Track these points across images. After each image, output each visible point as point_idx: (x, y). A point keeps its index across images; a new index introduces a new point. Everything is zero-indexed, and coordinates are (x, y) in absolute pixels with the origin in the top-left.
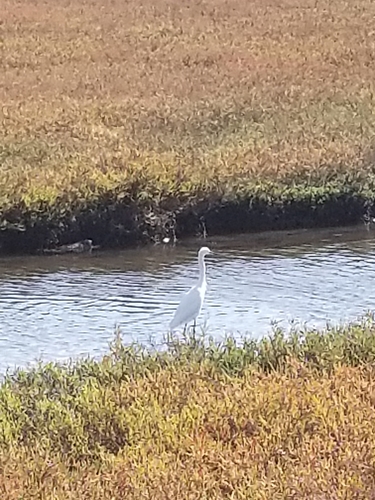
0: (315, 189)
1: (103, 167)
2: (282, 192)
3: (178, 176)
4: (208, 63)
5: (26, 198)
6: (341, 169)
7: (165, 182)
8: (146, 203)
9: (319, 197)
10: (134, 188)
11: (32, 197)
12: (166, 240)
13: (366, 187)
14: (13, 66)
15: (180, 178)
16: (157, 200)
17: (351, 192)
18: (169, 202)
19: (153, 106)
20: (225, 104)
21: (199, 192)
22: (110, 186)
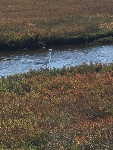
0: (75, 37)
1: (31, 32)
2: (68, 37)
3: (46, 34)
4: (55, 10)
5: (14, 39)
6: (81, 32)
7: (44, 36)
8: (40, 40)
9: (76, 38)
10: (37, 36)
11: (15, 39)
12: (44, 47)
13: (86, 36)
14: (14, 11)
15: (47, 34)
16: (42, 39)
17: (83, 37)
18: (45, 39)
19: (42, 19)
20: (57, 19)
21: (51, 37)
22: (32, 36)
